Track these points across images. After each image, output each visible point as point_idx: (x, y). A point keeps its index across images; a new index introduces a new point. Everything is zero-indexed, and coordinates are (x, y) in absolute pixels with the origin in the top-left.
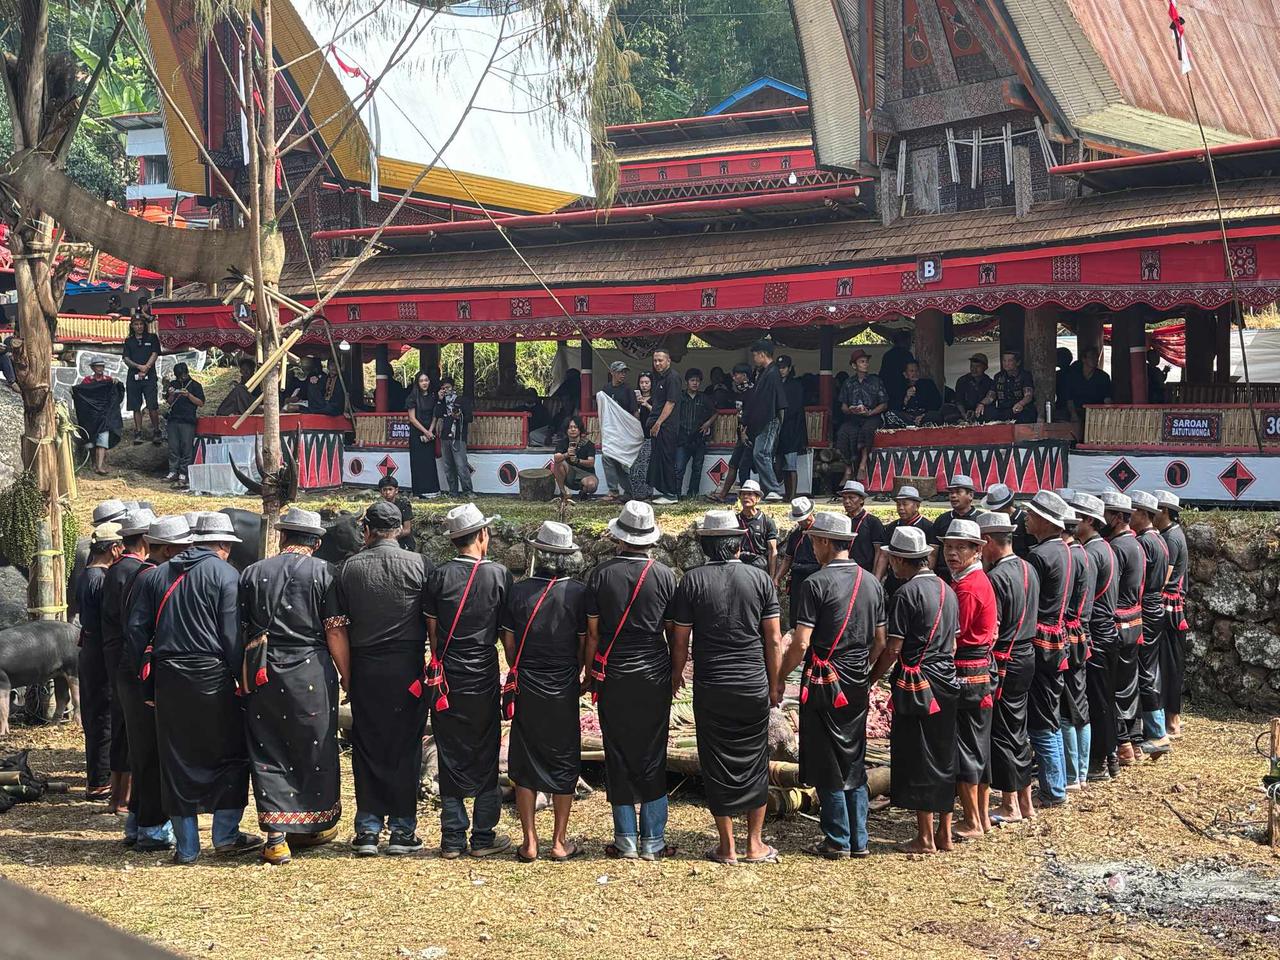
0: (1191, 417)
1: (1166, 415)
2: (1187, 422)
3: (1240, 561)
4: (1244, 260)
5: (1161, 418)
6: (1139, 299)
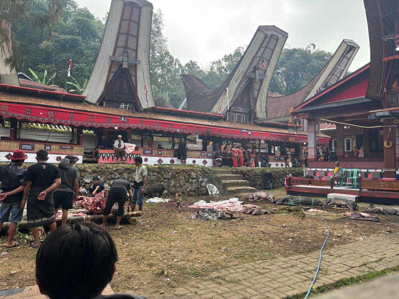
0: (27, 145)
1: (20, 144)
2: (26, 146)
3: (90, 173)
4: (52, 114)
5: (19, 145)
6: (25, 118)
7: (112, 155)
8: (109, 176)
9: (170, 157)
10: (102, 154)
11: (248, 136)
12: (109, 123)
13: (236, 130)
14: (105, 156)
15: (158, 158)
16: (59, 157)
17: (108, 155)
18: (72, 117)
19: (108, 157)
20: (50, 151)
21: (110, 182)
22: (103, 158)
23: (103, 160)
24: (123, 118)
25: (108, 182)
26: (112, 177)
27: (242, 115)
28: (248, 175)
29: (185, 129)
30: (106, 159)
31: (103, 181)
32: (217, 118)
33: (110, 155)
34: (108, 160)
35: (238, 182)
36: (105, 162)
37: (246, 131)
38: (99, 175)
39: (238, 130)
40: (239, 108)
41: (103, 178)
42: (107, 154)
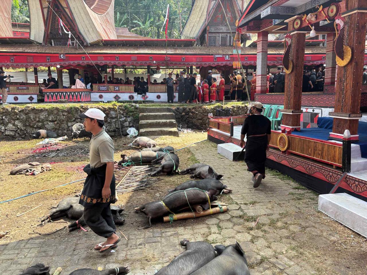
7: (55, 94)
8: (14, 116)
9: (128, 93)
10: (47, 93)
11: (224, 63)
12: (48, 62)
13: (207, 56)
14: (49, 95)
15: (115, 94)
16: (16, 97)
17: (52, 94)
18: (12, 60)
19: (52, 96)
20: (9, 92)
21: (15, 122)
22: (48, 96)
23: (48, 99)
24: (62, 56)
25: (13, 122)
26: (17, 118)
27: (228, 35)
28: (193, 112)
29: (135, 61)
30: (50, 97)
31: (7, 121)
32: (188, 44)
33: (53, 94)
34: (52, 99)
35: (159, 123)
36: (50, 101)
37: (221, 56)
38: (4, 115)
39: (209, 56)
40: (221, 27)
41: (8, 119)
42: (50, 93)
